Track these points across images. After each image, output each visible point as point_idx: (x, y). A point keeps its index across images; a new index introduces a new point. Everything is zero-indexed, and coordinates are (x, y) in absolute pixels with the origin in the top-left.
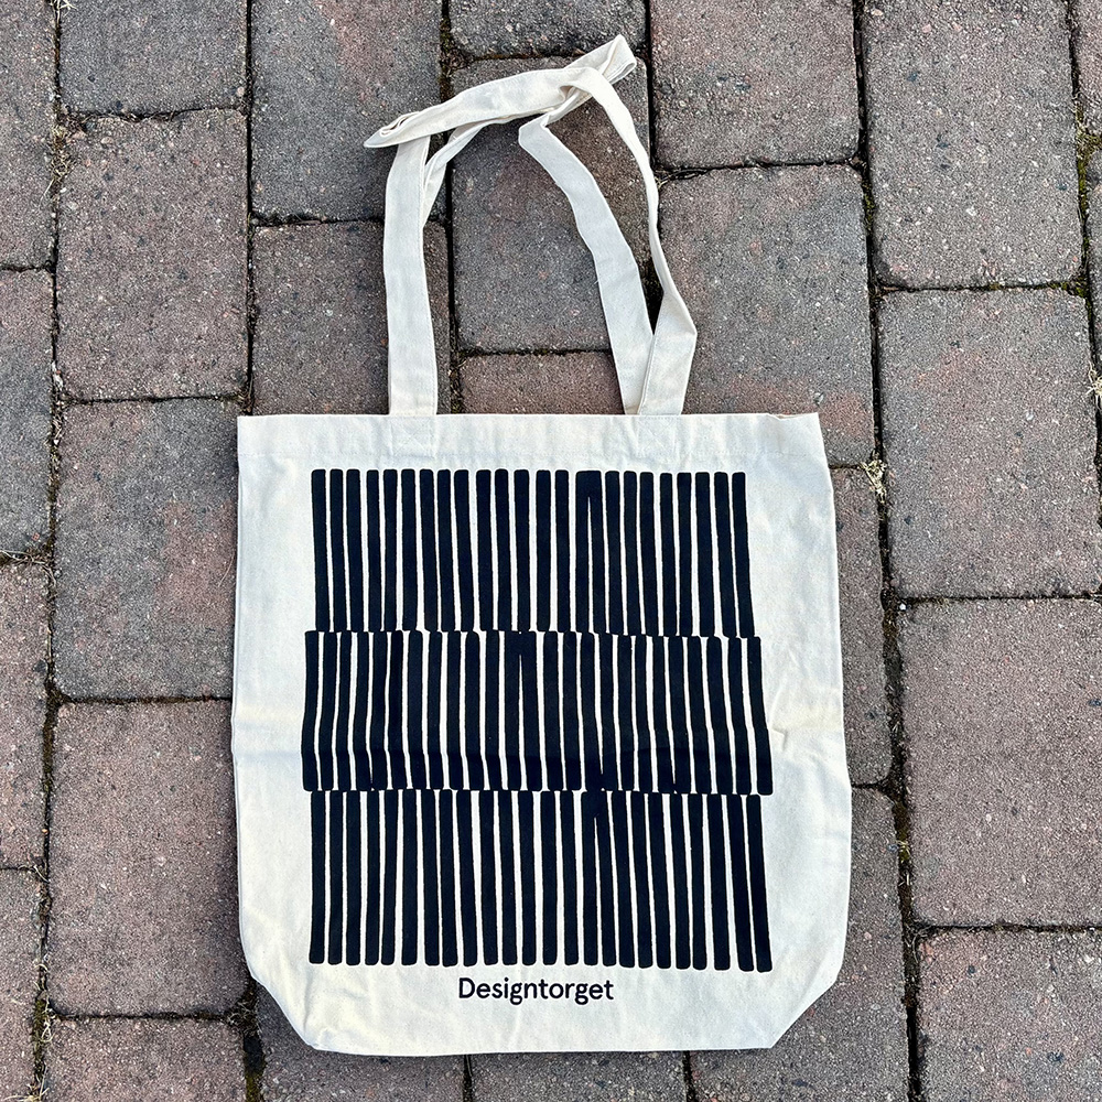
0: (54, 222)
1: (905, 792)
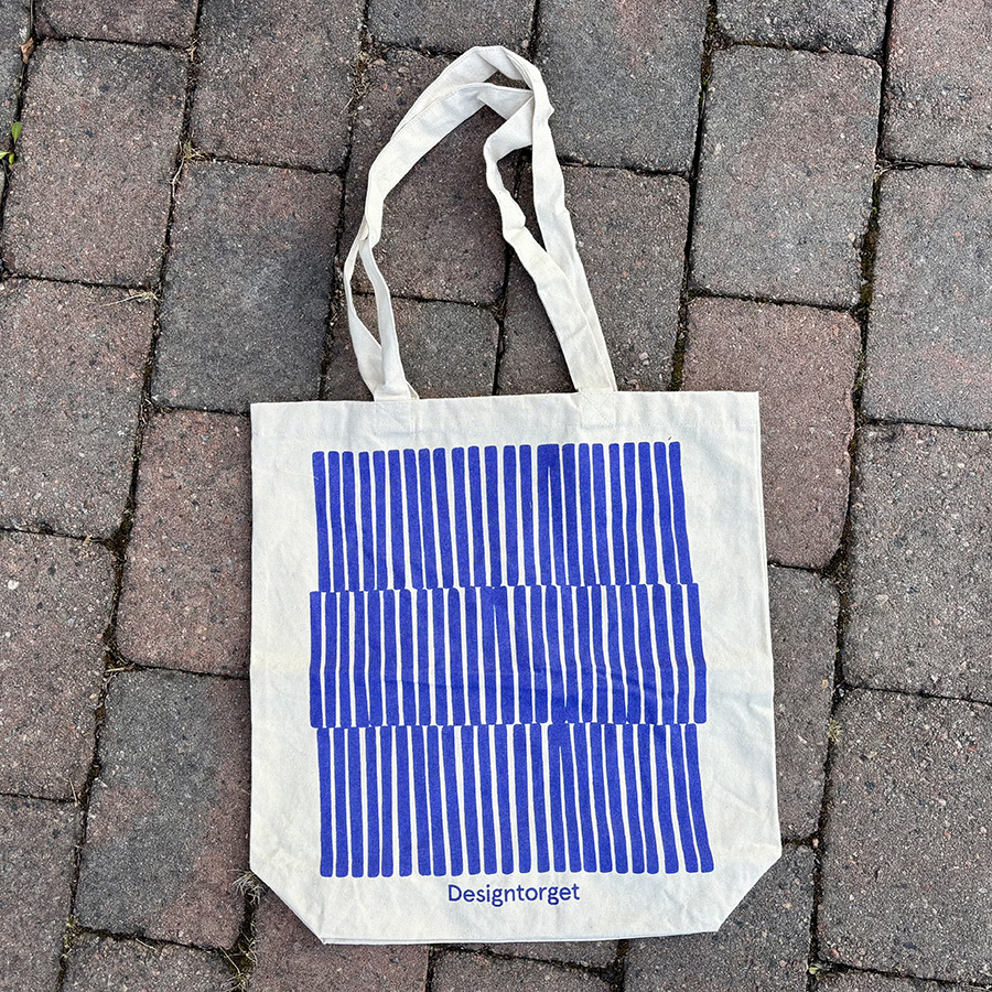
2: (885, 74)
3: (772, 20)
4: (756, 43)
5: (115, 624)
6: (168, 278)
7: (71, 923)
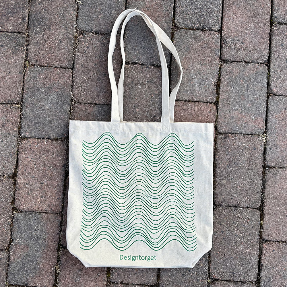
0: (73, 57)
1: (263, 210)
2: (221, 36)
3: (190, 22)
4: (186, 29)
5: (15, 200)
6: (24, 101)
7: (7, 283)
